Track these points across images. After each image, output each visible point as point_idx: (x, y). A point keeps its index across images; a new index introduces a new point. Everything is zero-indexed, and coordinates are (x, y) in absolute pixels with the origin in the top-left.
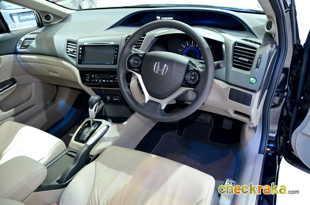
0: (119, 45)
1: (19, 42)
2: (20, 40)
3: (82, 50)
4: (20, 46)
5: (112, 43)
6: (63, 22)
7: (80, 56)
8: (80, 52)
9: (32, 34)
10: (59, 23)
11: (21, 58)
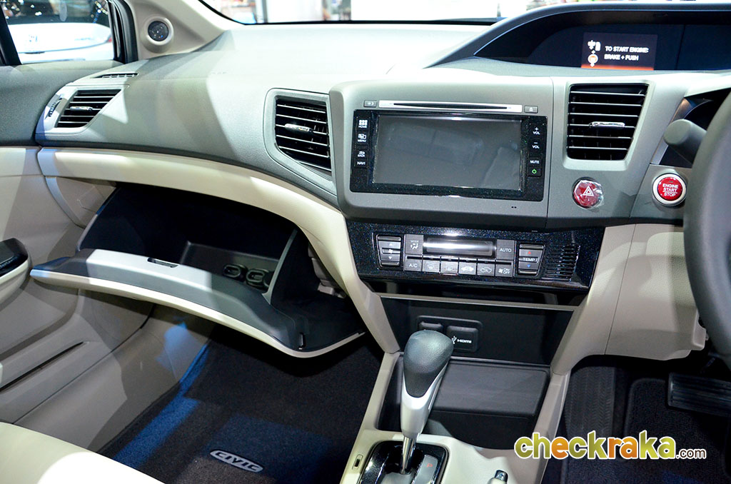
0: (544, 119)
1: (51, 103)
2: (58, 93)
3: (369, 131)
4: (56, 115)
5: (516, 109)
6: (210, 50)
7: (362, 154)
8: (360, 136)
9: (101, 77)
10: (197, 53)
11: (59, 164)
